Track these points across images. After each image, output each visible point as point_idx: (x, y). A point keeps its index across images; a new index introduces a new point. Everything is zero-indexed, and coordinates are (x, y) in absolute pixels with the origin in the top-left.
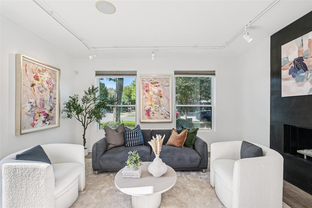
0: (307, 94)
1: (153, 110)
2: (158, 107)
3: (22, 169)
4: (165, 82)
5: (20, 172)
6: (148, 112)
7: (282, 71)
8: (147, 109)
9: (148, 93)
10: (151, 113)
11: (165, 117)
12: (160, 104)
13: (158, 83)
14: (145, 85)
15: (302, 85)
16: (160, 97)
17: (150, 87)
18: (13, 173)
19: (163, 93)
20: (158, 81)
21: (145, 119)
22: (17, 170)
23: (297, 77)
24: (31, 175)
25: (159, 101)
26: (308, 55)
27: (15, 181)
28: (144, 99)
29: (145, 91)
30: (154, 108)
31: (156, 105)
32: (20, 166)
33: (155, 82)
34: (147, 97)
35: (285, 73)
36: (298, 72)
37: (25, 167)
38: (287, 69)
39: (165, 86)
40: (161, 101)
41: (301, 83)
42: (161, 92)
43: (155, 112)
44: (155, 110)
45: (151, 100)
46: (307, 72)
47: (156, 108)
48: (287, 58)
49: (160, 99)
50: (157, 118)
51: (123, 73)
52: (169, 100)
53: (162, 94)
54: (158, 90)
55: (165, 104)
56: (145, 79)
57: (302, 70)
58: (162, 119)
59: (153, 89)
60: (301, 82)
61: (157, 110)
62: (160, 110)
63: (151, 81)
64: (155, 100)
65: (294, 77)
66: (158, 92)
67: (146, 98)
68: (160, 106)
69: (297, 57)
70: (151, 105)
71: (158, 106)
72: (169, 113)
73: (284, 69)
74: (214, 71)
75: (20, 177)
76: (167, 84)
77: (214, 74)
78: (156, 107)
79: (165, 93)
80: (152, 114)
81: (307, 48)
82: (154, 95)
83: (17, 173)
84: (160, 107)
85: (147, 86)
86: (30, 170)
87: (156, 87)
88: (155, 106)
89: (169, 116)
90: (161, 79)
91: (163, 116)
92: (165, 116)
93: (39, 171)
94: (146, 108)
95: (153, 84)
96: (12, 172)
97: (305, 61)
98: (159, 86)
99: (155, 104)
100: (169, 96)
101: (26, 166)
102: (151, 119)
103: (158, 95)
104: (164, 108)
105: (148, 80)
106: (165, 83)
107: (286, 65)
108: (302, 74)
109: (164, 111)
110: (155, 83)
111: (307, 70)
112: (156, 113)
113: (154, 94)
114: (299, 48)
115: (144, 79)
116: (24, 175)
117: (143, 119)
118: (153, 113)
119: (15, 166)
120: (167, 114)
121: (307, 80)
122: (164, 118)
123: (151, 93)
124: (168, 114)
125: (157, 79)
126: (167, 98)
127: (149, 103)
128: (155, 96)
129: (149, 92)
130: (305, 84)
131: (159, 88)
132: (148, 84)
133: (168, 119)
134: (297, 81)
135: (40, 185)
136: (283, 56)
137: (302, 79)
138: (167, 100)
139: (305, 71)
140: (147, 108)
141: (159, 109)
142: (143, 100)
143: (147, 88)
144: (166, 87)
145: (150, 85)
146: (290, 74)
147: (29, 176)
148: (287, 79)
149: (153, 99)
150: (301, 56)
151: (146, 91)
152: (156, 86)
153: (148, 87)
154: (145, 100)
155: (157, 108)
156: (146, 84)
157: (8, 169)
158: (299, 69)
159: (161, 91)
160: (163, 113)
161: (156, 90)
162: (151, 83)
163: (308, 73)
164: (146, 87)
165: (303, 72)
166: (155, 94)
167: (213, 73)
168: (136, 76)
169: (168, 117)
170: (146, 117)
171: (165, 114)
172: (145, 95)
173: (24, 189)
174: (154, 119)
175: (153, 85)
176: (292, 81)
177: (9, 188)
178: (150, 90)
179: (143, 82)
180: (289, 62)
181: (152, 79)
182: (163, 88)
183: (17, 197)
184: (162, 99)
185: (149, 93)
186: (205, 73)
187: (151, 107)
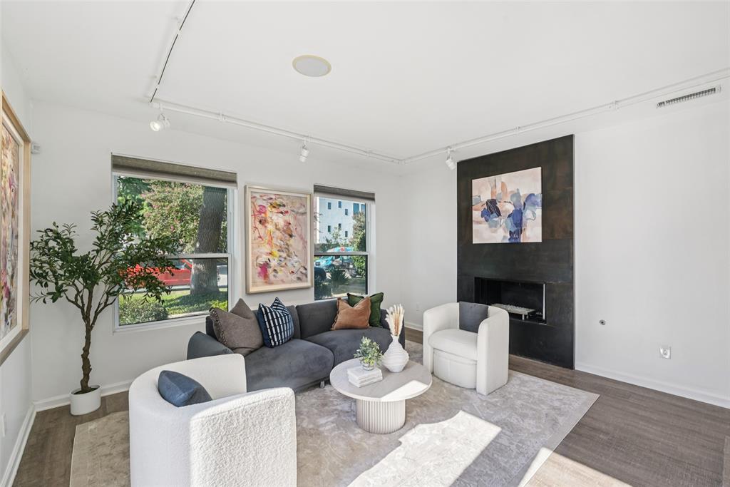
0: (500, 242)
1: (274, 263)
2: (285, 258)
3: (246, 412)
4: (298, 205)
5: (241, 421)
6: (264, 268)
7: (473, 212)
8: (262, 263)
9: (263, 227)
10: (270, 271)
11: (299, 279)
12: (289, 251)
13: (284, 206)
14: (258, 209)
15: (495, 232)
16: (289, 237)
17: (269, 214)
18: (224, 428)
19: (294, 228)
20: (285, 203)
21: (257, 286)
22: (234, 418)
23: (490, 221)
24: (265, 419)
25: (287, 244)
26: (501, 199)
27: (231, 445)
28: (255, 239)
29: (258, 223)
30: (276, 259)
31: (281, 254)
32: (240, 407)
33: (278, 203)
34: (262, 235)
35: (476, 215)
36: (491, 216)
37: (252, 405)
38: (479, 210)
39: (297, 213)
40: (291, 246)
41: (493, 229)
42: (290, 226)
43: (278, 269)
44: (279, 264)
45: (270, 243)
46: (500, 217)
47: (281, 259)
48: (479, 196)
49: (289, 240)
50: (283, 281)
51: (202, 174)
52: (307, 242)
53: (292, 229)
54: (286, 221)
55: (298, 251)
56: (258, 196)
57: (495, 214)
58: (292, 281)
59: (274, 217)
61: (283, 264)
62: (289, 264)
63: (271, 201)
64: (279, 243)
65: (487, 220)
66: (285, 226)
67: (260, 237)
68: (288, 256)
69: (490, 198)
70: (270, 254)
71: (284, 255)
72: (306, 269)
73: (476, 210)
74: (373, 194)
75: (242, 433)
76: (302, 210)
77: (373, 199)
78: (280, 256)
79: (299, 229)
80: (274, 273)
81: (500, 191)
82: (277, 231)
83: (235, 425)
84: (288, 258)
85: (262, 210)
86: (263, 408)
87: (281, 215)
88: (278, 256)
89: (306, 276)
90: (291, 198)
91: (294, 277)
92: (298, 276)
93: (280, 404)
94: (260, 259)
95: (274, 207)
96: (221, 428)
97: (498, 205)
98: (287, 212)
99: (279, 251)
100: (306, 235)
101: (254, 403)
102: (271, 283)
103: (284, 231)
104: (296, 259)
105: (264, 198)
106: (299, 208)
107: (478, 204)
108: (495, 219)
109: (296, 265)
110: (280, 205)
111: (500, 215)
112: (281, 270)
113: (277, 229)
114: (492, 188)
115: (254, 195)
116: (250, 424)
117: (253, 286)
118: (275, 270)
119: (229, 411)
120: (301, 272)
121: (500, 226)
122: (295, 279)
123: (270, 227)
124: (304, 271)
125: (282, 198)
126: (302, 238)
127: (266, 249)
128: (278, 233)
129: (266, 225)
130: (499, 231)
131: (288, 218)
132: (264, 207)
133: (304, 282)
134: (491, 227)
135: (283, 434)
136: (475, 193)
137: (496, 225)
138: (302, 243)
139: (498, 216)
140: (262, 261)
141: (286, 261)
142: (255, 242)
143: (263, 215)
144: (301, 217)
145: (270, 209)
146: (482, 216)
147: (261, 423)
148: (478, 223)
149: (274, 241)
150: (494, 198)
151: (260, 222)
152: (282, 213)
153: (264, 213)
154: (257, 241)
155: (283, 259)
156: (260, 206)
157: (212, 424)
158: (492, 213)
159: (290, 224)
160: (294, 270)
161: (280, 220)
162: (271, 204)
163: (501, 219)
164: (260, 212)
165: (496, 217)
166: (279, 229)
167: (371, 197)
168: (235, 185)
169: (304, 277)
170: (260, 280)
171: (299, 272)
172: (256, 231)
173: (251, 456)
174: (277, 284)
175: (274, 209)
176: (485, 226)
177: (215, 469)
178: (269, 220)
179: (254, 200)
180: (481, 201)
181: (274, 197)
182: (295, 218)
183: (236, 481)
184: (292, 241)
185: (266, 227)
186: (361, 195)
187: (270, 257)
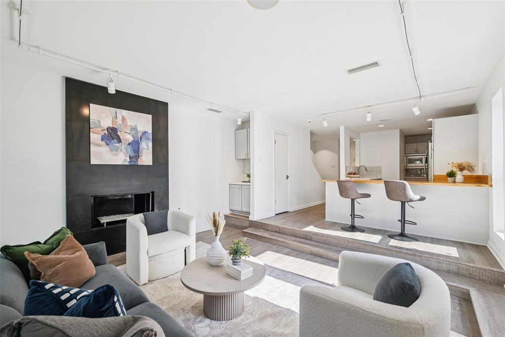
0: (121, 164)
7: (91, 133)
15: (116, 155)
23: (111, 146)
26: (121, 129)
35: (95, 137)
36: (112, 141)
38: (99, 134)
46: (120, 143)
48: (99, 122)
57: (116, 140)
60: (115, 152)
65: (107, 144)
69: (111, 126)
73: (94, 133)
81: (121, 122)
97: (119, 134)
107: (97, 129)
108: (117, 145)
111: (121, 142)
114: (113, 118)
121: (121, 151)
130: (119, 154)
134: (111, 150)
137: (117, 149)
139: (119, 143)
146: (102, 140)
148: (97, 145)
150: (115, 127)
158: (113, 139)
163: (122, 146)
165: (117, 143)
176: (105, 149)
180: (101, 126)
